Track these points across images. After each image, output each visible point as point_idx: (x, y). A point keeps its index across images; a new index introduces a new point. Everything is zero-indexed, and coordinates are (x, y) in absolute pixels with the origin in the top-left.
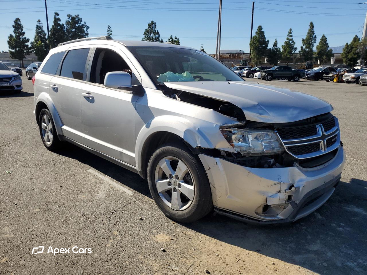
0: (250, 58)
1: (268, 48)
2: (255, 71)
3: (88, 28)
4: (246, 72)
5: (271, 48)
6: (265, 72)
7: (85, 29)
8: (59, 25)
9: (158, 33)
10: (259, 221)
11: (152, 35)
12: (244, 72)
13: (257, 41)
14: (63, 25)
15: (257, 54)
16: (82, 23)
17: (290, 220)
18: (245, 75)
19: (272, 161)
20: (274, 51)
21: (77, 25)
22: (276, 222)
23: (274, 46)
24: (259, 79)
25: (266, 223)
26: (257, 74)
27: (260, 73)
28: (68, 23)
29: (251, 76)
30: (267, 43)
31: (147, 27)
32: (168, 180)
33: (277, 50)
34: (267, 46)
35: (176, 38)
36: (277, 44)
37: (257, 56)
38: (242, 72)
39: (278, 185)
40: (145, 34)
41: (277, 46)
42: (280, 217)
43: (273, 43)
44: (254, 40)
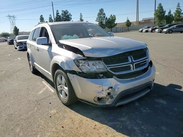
0: (155, 22)
1: (165, 15)
2: (156, 29)
3: (71, 15)
4: (151, 29)
5: (167, 15)
6: (161, 29)
7: (70, 16)
8: (59, 16)
9: (105, 14)
10: (97, 105)
11: (102, 15)
12: (150, 29)
13: (159, 12)
14: (60, 15)
15: (158, 19)
16: (69, 14)
17: (113, 105)
18: (150, 31)
19: (101, 75)
20: (169, 16)
21: (66, 15)
22: (105, 106)
23: (169, 13)
24: (158, 32)
25: (100, 106)
26: (157, 30)
27: (158, 29)
28: (62, 14)
29: (153, 31)
30: (164, 12)
31: (99, 12)
32: (60, 86)
33: (171, 15)
34: (165, 14)
35: (114, 16)
36: (171, 12)
37: (159, 20)
38: (148, 30)
39: (102, 87)
40: (98, 15)
41: (170, 13)
42: (107, 103)
43: (168, 12)
44: (157, 12)
